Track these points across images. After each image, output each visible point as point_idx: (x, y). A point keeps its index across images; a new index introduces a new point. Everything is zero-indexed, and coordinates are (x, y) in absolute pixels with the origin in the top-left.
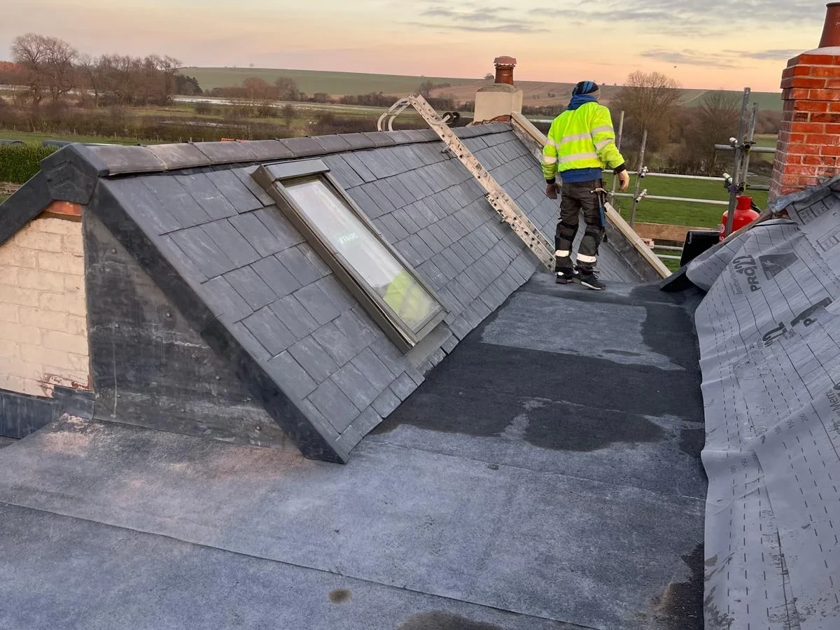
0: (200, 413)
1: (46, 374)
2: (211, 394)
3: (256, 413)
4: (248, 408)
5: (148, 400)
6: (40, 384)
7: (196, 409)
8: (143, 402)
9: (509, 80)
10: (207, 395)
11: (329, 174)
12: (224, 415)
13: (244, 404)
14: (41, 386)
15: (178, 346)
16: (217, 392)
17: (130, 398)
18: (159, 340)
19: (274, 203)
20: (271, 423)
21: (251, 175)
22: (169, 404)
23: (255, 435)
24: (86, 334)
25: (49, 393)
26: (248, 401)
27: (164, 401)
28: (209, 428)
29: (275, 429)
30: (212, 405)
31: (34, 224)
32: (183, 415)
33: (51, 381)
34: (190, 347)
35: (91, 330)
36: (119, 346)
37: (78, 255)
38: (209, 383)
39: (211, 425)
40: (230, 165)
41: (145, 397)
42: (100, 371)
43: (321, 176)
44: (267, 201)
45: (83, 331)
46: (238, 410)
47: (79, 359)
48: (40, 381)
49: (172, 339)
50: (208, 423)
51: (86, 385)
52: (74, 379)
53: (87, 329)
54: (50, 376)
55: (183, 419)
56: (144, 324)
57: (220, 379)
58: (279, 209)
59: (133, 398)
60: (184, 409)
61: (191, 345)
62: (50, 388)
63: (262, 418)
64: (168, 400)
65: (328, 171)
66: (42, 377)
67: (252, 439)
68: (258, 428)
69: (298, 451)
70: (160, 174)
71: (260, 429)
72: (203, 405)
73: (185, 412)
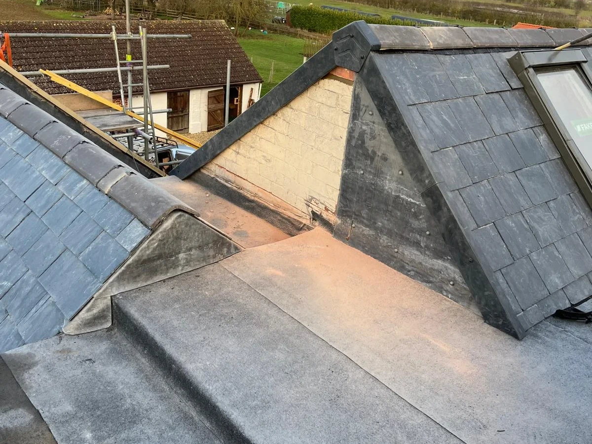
0: (409, 257)
1: (310, 196)
2: (420, 244)
3: (452, 271)
4: (446, 265)
5: (373, 235)
6: (306, 202)
7: (406, 253)
8: (369, 235)
10: (417, 244)
11: (585, 66)
12: (427, 264)
13: (444, 260)
14: (306, 204)
15: (403, 199)
16: (425, 244)
17: (361, 230)
18: (390, 191)
19: (522, 86)
20: (463, 283)
21: (508, 60)
22: (387, 243)
23: (448, 288)
24: (340, 173)
25: (310, 210)
26: (448, 259)
27: (384, 240)
28: (413, 271)
29: (465, 289)
30: (419, 254)
31: (322, 82)
32: (396, 255)
33: (313, 202)
34: (412, 203)
35: (345, 172)
36: (361, 188)
37: (346, 111)
38: (420, 235)
39: (415, 269)
40: (491, 50)
41: (371, 232)
42: (345, 203)
43: (576, 66)
44: (515, 84)
45: (339, 170)
46: (439, 263)
47: (333, 192)
48: (306, 200)
49: (400, 192)
50: (413, 266)
51: (334, 212)
52: (328, 205)
53: (342, 170)
54: (312, 198)
55: (395, 257)
56: (381, 175)
57: (429, 235)
58: (525, 92)
59: (363, 230)
61: (412, 201)
62: (311, 207)
63: (457, 277)
64: (387, 239)
65: (585, 62)
66: (308, 198)
67: (445, 290)
68: (451, 283)
69: (480, 314)
70: (426, 52)
71: (453, 285)
72: (412, 251)
73: (397, 252)
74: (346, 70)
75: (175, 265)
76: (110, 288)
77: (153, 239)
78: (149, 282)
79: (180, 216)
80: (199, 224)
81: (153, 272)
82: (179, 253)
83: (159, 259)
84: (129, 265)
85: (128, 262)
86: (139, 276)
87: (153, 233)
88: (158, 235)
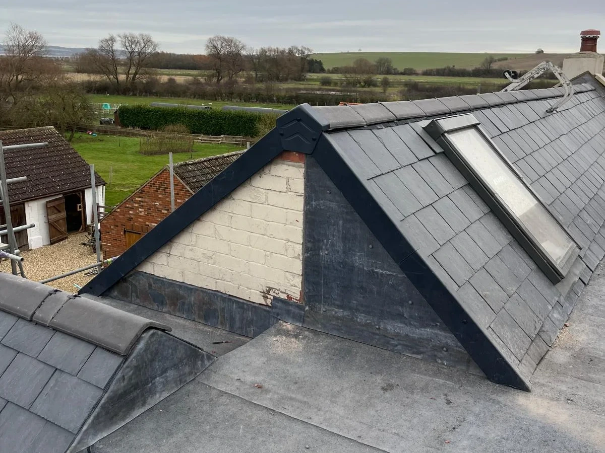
0: (393, 331)
1: (268, 287)
2: (403, 315)
3: (447, 338)
4: (436, 331)
5: (348, 316)
6: (262, 294)
7: (389, 327)
8: (344, 317)
9: (593, 48)
10: (400, 316)
11: (479, 126)
12: (414, 335)
13: (433, 327)
14: (263, 296)
15: (377, 273)
16: (408, 314)
17: (334, 313)
18: (361, 266)
19: (443, 150)
20: (457, 346)
21: (425, 128)
22: (366, 321)
23: (442, 355)
24: (301, 257)
25: (269, 302)
26: (437, 325)
27: (361, 318)
28: (400, 344)
29: (461, 352)
30: (403, 325)
31: (267, 169)
32: (377, 332)
33: (271, 293)
34: (388, 275)
35: (306, 255)
36: (327, 268)
37: (299, 194)
38: (402, 306)
39: (402, 342)
40: (408, 120)
41: (346, 313)
42: (310, 288)
43: (475, 126)
44: (438, 150)
45: (299, 255)
46: (427, 332)
47: (294, 278)
48: (262, 292)
49: (373, 267)
50: (398, 340)
51: (298, 299)
52: (289, 293)
53: (302, 254)
54: (270, 289)
55: (377, 334)
56: (349, 252)
57: (412, 303)
58: (445, 155)
59: (336, 312)
60: (379, 326)
61: (388, 273)
62: (270, 299)
63: (449, 341)
64: (365, 317)
65: (479, 124)
66: (265, 289)
67: (439, 358)
68: (445, 349)
69: (482, 374)
70: (362, 128)
71: (447, 351)
72: (396, 324)
73: (379, 329)
74: (295, 153)
75: (152, 392)
76: (85, 437)
77: (127, 367)
78: (128, 421)
79: (153, 335)
80: (170, 339)
81: (131, 405)
82: (156, 377)
83: (135, 389)
84: (104, 404)
85: (103, 401)
86: (116, 415)
87: (126, 360)
88: (132, 361)
